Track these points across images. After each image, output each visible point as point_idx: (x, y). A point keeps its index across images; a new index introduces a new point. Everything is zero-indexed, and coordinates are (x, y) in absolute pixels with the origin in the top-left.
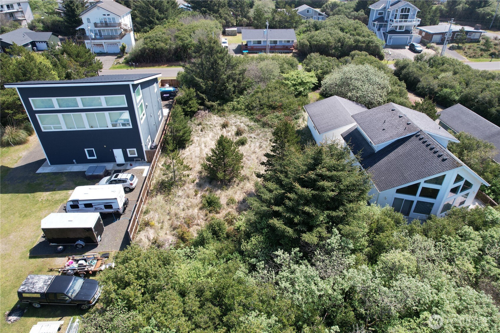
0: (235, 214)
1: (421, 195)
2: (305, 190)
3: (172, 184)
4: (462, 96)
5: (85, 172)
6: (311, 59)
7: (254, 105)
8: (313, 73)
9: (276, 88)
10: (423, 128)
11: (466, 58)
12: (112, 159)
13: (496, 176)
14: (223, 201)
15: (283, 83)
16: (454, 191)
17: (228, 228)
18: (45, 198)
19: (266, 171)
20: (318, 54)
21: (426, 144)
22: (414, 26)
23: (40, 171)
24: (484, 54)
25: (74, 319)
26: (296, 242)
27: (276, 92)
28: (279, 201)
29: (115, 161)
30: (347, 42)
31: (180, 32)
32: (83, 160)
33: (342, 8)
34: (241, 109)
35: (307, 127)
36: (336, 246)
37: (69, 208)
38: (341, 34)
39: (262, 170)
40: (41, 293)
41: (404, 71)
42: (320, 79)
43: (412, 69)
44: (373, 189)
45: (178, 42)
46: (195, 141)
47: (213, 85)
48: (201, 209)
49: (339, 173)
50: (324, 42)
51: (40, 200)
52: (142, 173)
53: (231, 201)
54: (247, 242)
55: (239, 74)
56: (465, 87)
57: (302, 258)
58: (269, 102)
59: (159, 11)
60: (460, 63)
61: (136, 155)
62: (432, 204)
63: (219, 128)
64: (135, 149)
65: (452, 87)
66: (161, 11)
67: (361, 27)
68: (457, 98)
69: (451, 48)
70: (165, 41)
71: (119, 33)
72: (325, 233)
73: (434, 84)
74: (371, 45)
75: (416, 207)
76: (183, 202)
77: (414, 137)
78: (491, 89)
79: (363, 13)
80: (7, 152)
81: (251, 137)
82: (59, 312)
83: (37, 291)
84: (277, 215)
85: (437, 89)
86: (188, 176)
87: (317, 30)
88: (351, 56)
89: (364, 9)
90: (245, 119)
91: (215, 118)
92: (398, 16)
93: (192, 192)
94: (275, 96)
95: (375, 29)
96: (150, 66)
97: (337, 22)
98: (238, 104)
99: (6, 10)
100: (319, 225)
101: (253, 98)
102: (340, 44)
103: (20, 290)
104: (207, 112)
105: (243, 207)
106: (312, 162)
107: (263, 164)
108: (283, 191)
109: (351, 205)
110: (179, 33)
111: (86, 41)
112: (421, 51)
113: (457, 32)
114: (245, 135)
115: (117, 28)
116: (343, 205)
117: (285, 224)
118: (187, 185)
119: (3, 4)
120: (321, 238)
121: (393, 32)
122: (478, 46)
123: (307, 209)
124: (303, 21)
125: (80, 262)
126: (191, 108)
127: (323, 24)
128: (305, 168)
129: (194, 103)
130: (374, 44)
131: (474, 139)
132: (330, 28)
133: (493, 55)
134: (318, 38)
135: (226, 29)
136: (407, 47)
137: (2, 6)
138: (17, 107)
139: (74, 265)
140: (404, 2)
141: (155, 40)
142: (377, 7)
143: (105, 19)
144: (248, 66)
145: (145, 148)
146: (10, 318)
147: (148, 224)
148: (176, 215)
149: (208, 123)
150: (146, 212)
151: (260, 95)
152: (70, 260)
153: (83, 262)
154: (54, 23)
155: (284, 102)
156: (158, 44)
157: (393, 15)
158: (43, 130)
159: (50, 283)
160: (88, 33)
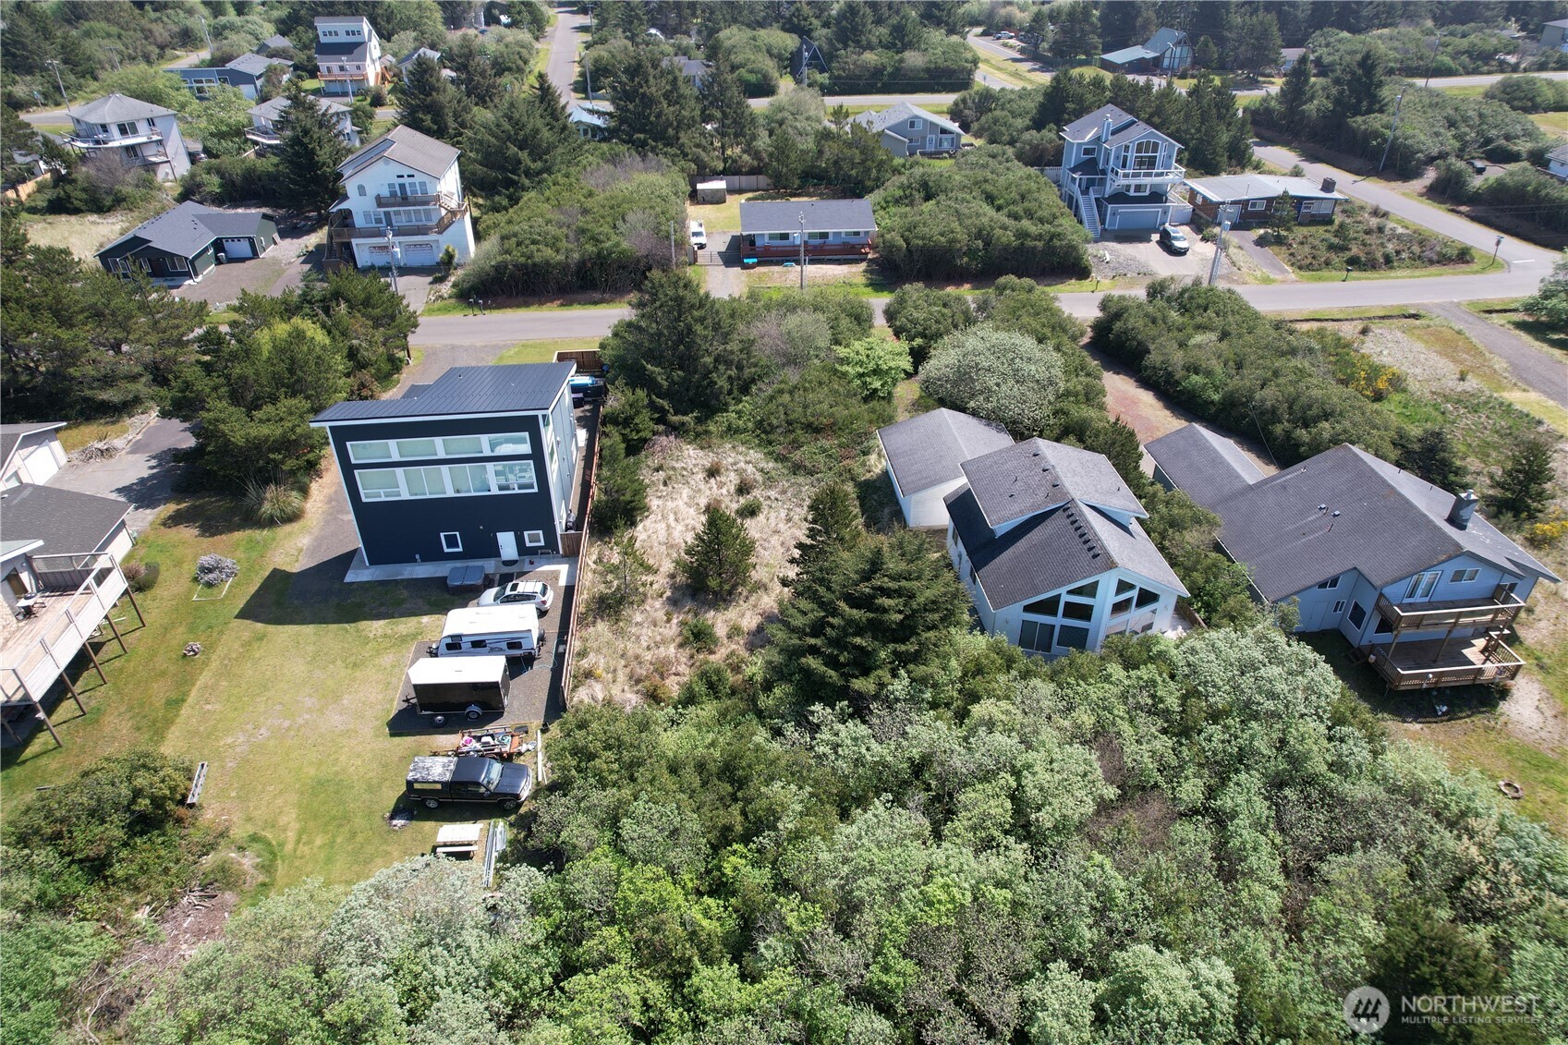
0: (744, 653)
1: (1065, 615)
2: (855, 611)
3: (621, 601)
4: (1226, 393)
5: (446, 578)
6: (903, 299)
7: (775, 422)
8: (903, 344)
9: (820, 384)
10: (1076, 495)
11: (1289, 269)
12: (494, 551)
13: (1214, 577)
14: (721, 630)
15: (836, 371)
16: (1119, 608)
17: (731, 678)
18: (380, 632)
19: (797, 575)
20: (920, 285)
21: (1074, 525)
22: (1174, 184)
23: (350, 578)
24: (1335, 260)
25: (494, 822)
26: (844, 692)
27: (822, 393)
28: (817, 629)
29: (498, 555)
30: (998, 238)
31: (589, 218)
32: (435, 555)
34: (745, 431)
35: (885, 474)
36: (901, 694)
37: (443, 649)
38: (987, 214)
39: (792, 572)
40: (442, 783)
41: (1118, 326)
43: (1135, 322)
45: (587, 246)
46: (654, 508)
47: (684, 379)
48: (681, 646)
49: (912, 584)
50: (942, 239)
51: (371, 635)
52: (557, 579)
53: (735, 631)
54: (768, 696)
55: (741, 351)
56: (1233, 372)
57: (851, 716)
58: (805, 416)
59: (530, 154)
61: (542, 543)
62: (1087, 631)
63: (701, 476)
64: (541, 532)
65: (1208, 373)
66: (537, 154)
68: (1216, 397)
69: (1261, 242)
70: (554, 244)
71: (435, 220)
72: (887, 677)
73: (1177, 360)
74: (1058, 243)
75: (1060, 636)
76: (647, 634)
77: (1060, 512)
78: (1281, 380)
80: (274, 539)
81: (769, 497)
82: (468, 814)
83: (437, 779)
84: (814, 651)
85: (1179, 374)
86: (651, 584)
87: (928, 198)
88: (997, 289)
90: (755, 455)
91: (691, 452)
92: (1130, 162)
93: (661, 615)
94: (820, 402)
95: (1076, 192)
96: (519, 306)
97: (980, 174)
98: (739, 418)
99: (118, 141)
100: (878, 666)
101: (772, 406)
102: (980, 243)
103: (409, 778)
104: (672, 438)
105: (757, 642)
106: (867, 567)
107: (793, 561)
108: (822, 614)
109: (931, 634)
110: (587, 222)
111: (354, 242)
112: (1188, 249)
113: (1275, 199)
114: (756, 493)
115: (431, 207)
116: (917, 634)
117: (826, 664)
118: (650, 601)
119: (107, 120)
120: (881, 685)
121: (1121, 197)
122: (1326, 235)
123: (858, 640)
124: (898, 161)
125: (484, 739)
126: (638, 432)
128: (855, 577)
129: (644, 420)
130: (1064, 242)
132: (960, 195)
133: (1354, 263)
134: (927, 230)
135: (700, 186)
136: (1156, 237)
137: (104, 128)
138: (288, 445)
139: (476, 745)
140: (1142, 125)
141: (527, 242)
142: (1079, 135)
143: (402, 186)
144: (759, 324)
145: (560, 530)
146: (395, 822)
147: (589, 674)
148: (637, 657)
149: (677, 465)
150: (582, 654)
151: (787, 397)
152: (466, 738)
153: (488, 739)
154: (250, 176)
155: (838, 415)
156: (538, 250)
157: (1117, 158)
158: (364, 500)
159: (452, 767)
160: (359, 221)
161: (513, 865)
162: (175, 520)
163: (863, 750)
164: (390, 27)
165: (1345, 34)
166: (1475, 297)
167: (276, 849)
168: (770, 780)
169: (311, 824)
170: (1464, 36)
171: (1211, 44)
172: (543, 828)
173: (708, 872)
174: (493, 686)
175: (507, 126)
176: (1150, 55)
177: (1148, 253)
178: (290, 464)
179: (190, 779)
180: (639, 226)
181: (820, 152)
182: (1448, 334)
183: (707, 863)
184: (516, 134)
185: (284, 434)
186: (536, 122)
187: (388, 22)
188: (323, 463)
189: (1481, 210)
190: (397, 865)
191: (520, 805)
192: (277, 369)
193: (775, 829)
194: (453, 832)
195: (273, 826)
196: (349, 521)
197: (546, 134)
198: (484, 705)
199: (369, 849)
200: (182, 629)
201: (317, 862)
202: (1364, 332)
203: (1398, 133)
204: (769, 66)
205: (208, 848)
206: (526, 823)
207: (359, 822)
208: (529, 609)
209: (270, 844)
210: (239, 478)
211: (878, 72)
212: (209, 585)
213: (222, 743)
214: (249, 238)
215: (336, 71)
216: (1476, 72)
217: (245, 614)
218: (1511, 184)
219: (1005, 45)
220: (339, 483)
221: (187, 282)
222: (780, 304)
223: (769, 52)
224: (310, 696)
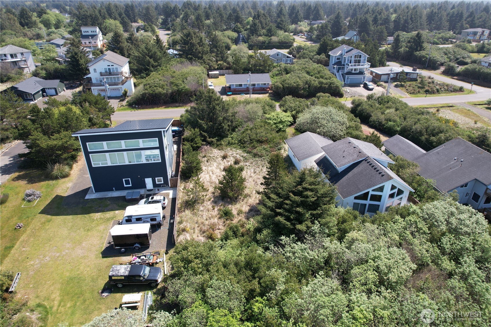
0: (245, 220)
1: (371, 200)
2: (296, 197)
3: (195, 202)
4: (402, 127)
5: (125, 196)
6: (285, 101)
7: (246, 140)
8: (289, 113)
9: (261, 126)
10: (369, 155)
11: (407, 94)
12: (144, 186)
13: (419, 185)
14: (235, 212)
15: (266, 122)
16: (392, 196)
17: (241, 230)
18: (99, 217)
19: (264, 189)
20: (291, 96)
21: (371, 165)
22: (366, 69)
23: (87, 197)
24: (421, 91)
25: (147, 292)
27: (262, 130)
28: (280, 206)
29: (146, 187)
30: (313, 84)
31: (174, 79)
32: (121, 188)
33: (307, 51)
34: (235, 144)
35: (288, 156)
36: (317, 231)
37: (124, 222)
38: (308, 77)
39: (261, 189)
40: (124, 276)
41: (359, 108)
42: (295, 117)
43: (365, 107)
44: (338, 196)
45: (174, 87)
46: (204, 170)
47: (212, 125)
48: (220, 218)
49: (316, 187)
50: (295, 84)
51: (95, 218)
52: (168, 195)
53: (240, 212)
54: (260, 235)
55: (232, 116)
56: (403, 120)
57: (297, 241)
58: (257, 137)
59: (154, 60)
60: (400, 101)
61: (162, 182)
62: (379, 206)
63: (220, 159)
64: (162, 178)
65: (395, 121)
66: (156, 60)
67: (324, 70)
68: (398, 129)
69: (396, 86)
70: (162, 87)
71: (121, 81)
72: (310, 224)
73: (382, 117)
74: (333, 86)
75: (368, 208)
76: (205, 214)
77: (364, 161)
78: (421, 122)
79: (324, 56)
80: (57, 184)
81: (246, 165)
82: (135, 289)
83: (122, 275)
84: (280, 214)
85: (384, 122)
86: (206, 196)
87: (287, 73)
88: (317, 97)
89: (325, 53)
90: (240, 151)
91: (216, 151)
92: (353, 61)
93: (210, 207)
94: (262, 133)
95: (335, 71)
96: (150, 108)
97: (304, 66)
98: (232, 139)
99: (10, 60)
100: (306, 220)
101: (244, 135)
102: (307, 86)
103: (110, 275)
104: (208, 146)
105: (251, 215)
106: (299, 180)
107: (261, 184)
108: (282, 200)
109: (325, 206)
111: (92, 88)
112: (373, 88)
113: (399, 73)
114: (241, 164)
115: (119, 76)
116: (321, 207)
117: (285, 220)
118: (205, 202)
119: (6, 53)
120: (308, 228)
121: (350, 73)
122: (417, 84)
123: (298, 209)
124: (275, 64)
125: (142, 257)
126: (196, 144)
127: (292, 69)
128: (294, 184)
129: (198, 140)
130: (335, 85)
131: (406, 160)
132: (298, 72)
133: (427, 92)
134: (289, 81)
135: (210, 73)
136: (362, 86)
137: (5, 55)
138: (64, 148)
139: (138, 260)
140: (356, 50)
141: (153, 86)
142: (335, 54)
143: (109, 69)
144: (237, 108)
145: (169, 177)
146: (103, 294)
147: (184, 230)
148: (202, 223)
149: (211, 156)
150: (180, 223)
151: (249, 132)
152: (134, 257)
153: (144, 257)
154: (56, 71)
155: (268, 137)
156: (157, 89)
157: (348, 60)
158: (93, 166)
159: (129, 269)
160: (94, 81)
161: (157, 311)
162: (18, 178)
163: (306, 254)
164: (106, 31)
165: (405, 33)
166: (469, 101)
167: (49, 310)
168: (269, 268)
169: (66, 297)
170: (439, 34)
171: (366, 35)
172: (170, 294)
173: (246, 311)
174: (145, 236)
175: (145, 51)
176: (347, 38)
177: (361, 91)
178: (65, 156)
179: (12, 280)
180: (192, 81)
181: (249, 63)
182: (465, 111)
183: (245, 306)
184: (149, 53)
185: (62, 145)
186: (155, 49)
187: (105, 30)
188: (78, 158)
189: (461, 78)
190: (104, 314)
191: (157, 285)
192: (60, 121)
193: (275, 289)
194: (129, 297)
195: (48, 299)
196: (88, 177)
197: (159, 54)
198: (141, 244)
199: (92, 307)
200: (15, 218)
201: (67, 315)
202: (438, 111)
203: (431, 56)
204: (229, 42)
205: (17, 311)
206: (162, 293)
207: (87, 295)
208: (159, 206)
209: (46, 308)
210: (44, 161)
211: (264, 42)
212: (29, 201)
213: (28, 264)
214: (55, 88)
215: (88, 43)
216: (444, 44)
217: (43, 212)
218: (470, 69)
219: (301, 37)
220: (84, 165)
221: (31, 102)
222: (243, 102)
223: (228, 37)
224: (69, 243)
